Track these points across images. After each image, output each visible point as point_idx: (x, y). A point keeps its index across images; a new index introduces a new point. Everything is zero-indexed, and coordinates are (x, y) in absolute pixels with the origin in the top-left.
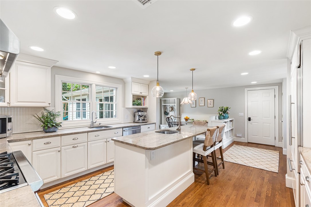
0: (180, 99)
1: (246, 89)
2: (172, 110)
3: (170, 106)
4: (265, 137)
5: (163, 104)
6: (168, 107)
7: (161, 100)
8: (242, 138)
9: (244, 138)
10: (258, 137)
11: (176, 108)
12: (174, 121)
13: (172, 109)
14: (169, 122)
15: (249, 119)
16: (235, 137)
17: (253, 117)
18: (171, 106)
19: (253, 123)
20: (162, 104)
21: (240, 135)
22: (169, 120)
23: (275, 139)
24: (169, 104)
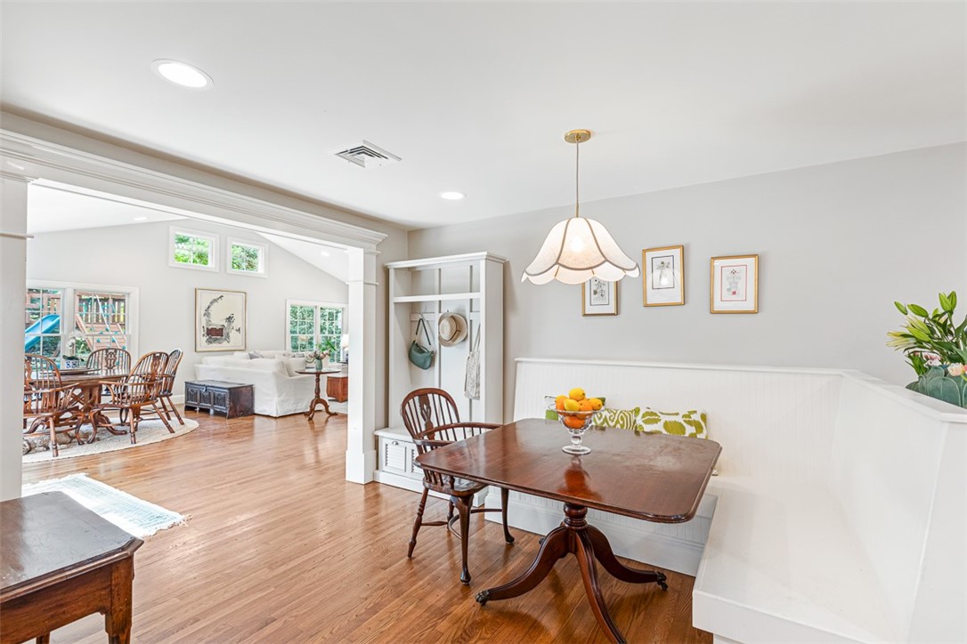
0: (506, 267)
2: (453, 338)
3: (444, 310)
5: (398, 298)
6: (432, 318)
7: (387, 271)
11: (479, 319)
12: (464, 419)
13: (458, 327)
14: (429, 424)
18: (452, 310)
20: (393, 299)
22: (426, 416)
24: (436, 298)
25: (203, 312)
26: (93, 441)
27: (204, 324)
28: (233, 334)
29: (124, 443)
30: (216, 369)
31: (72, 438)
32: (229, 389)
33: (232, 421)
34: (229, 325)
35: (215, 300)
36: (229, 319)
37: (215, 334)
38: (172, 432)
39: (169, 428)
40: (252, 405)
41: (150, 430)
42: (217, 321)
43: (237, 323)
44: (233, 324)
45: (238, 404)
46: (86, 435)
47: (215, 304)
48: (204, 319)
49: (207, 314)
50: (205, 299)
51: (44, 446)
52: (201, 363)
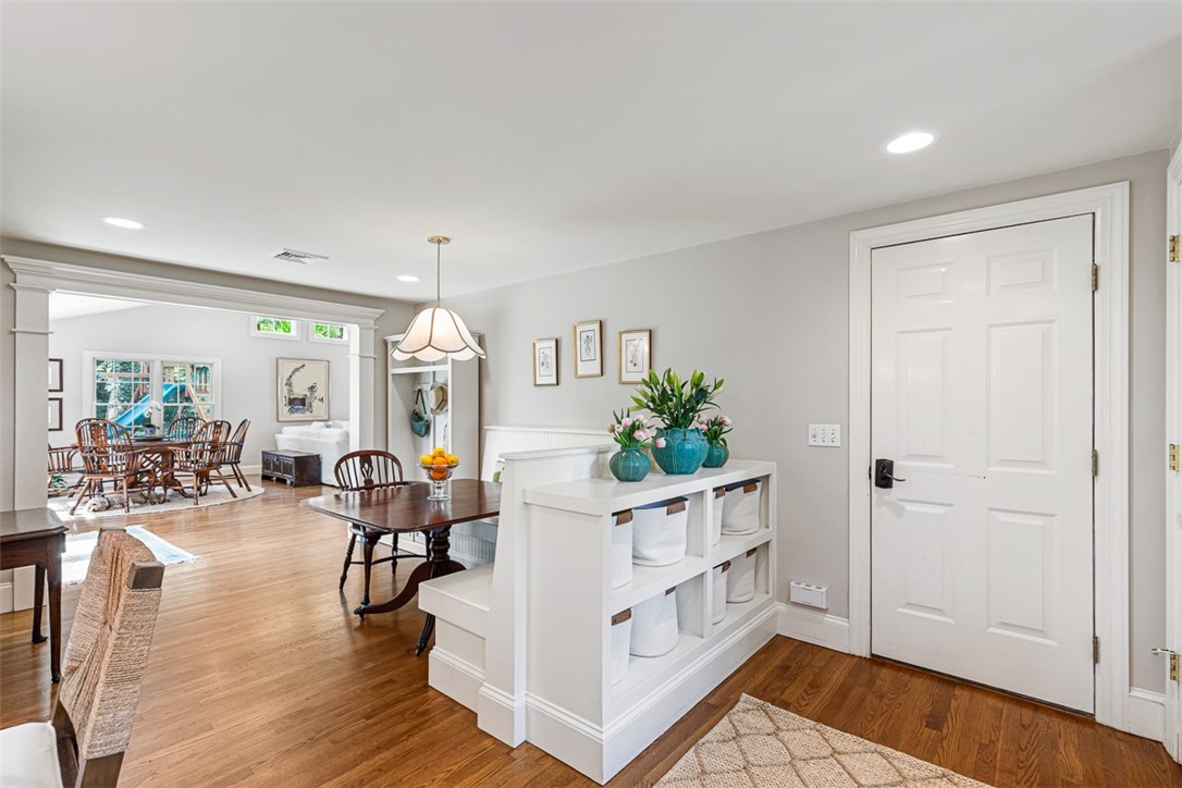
1: (861, 240)
2: (440, 406)
3: (436, 380)
4: (1003, 625)
5: (396, 369)
6: (427, 388)
7: (386, 344)
8: (829, 618)
9: (842, 622)
10: (950, 621)
13: (444, 397)
15: (884, 475)
16: (781, 607)
17: (911, 456)
18: (442, 381)
19: (909, 507)
20: (392, 371)
21: (817, 597)
23: (1096, 660)
25: (285, 382)
26: (164, 502)
27: (286, 393)
28: (316, 404)
29: (190, 504)
30: (292, 440)
31: (147, 498)
32: (295, 458)
33: (297, 489)
34: (311, 395)
35: (297, 370)
36: (312, 388)
37: (298, 403)
38: (235, 496)
39: (232, 492)
40: (320, 476)
41: (217, 494)
42: (300, 390)
43: (320, 393)
44: (316, 394)
45: (305, 473)
46: (159, 497)
47: (297, 373)
48: (286, 389)
49: (289, 384)
50: (286, 369)
51: (122, 504)
52: (281, 433)
